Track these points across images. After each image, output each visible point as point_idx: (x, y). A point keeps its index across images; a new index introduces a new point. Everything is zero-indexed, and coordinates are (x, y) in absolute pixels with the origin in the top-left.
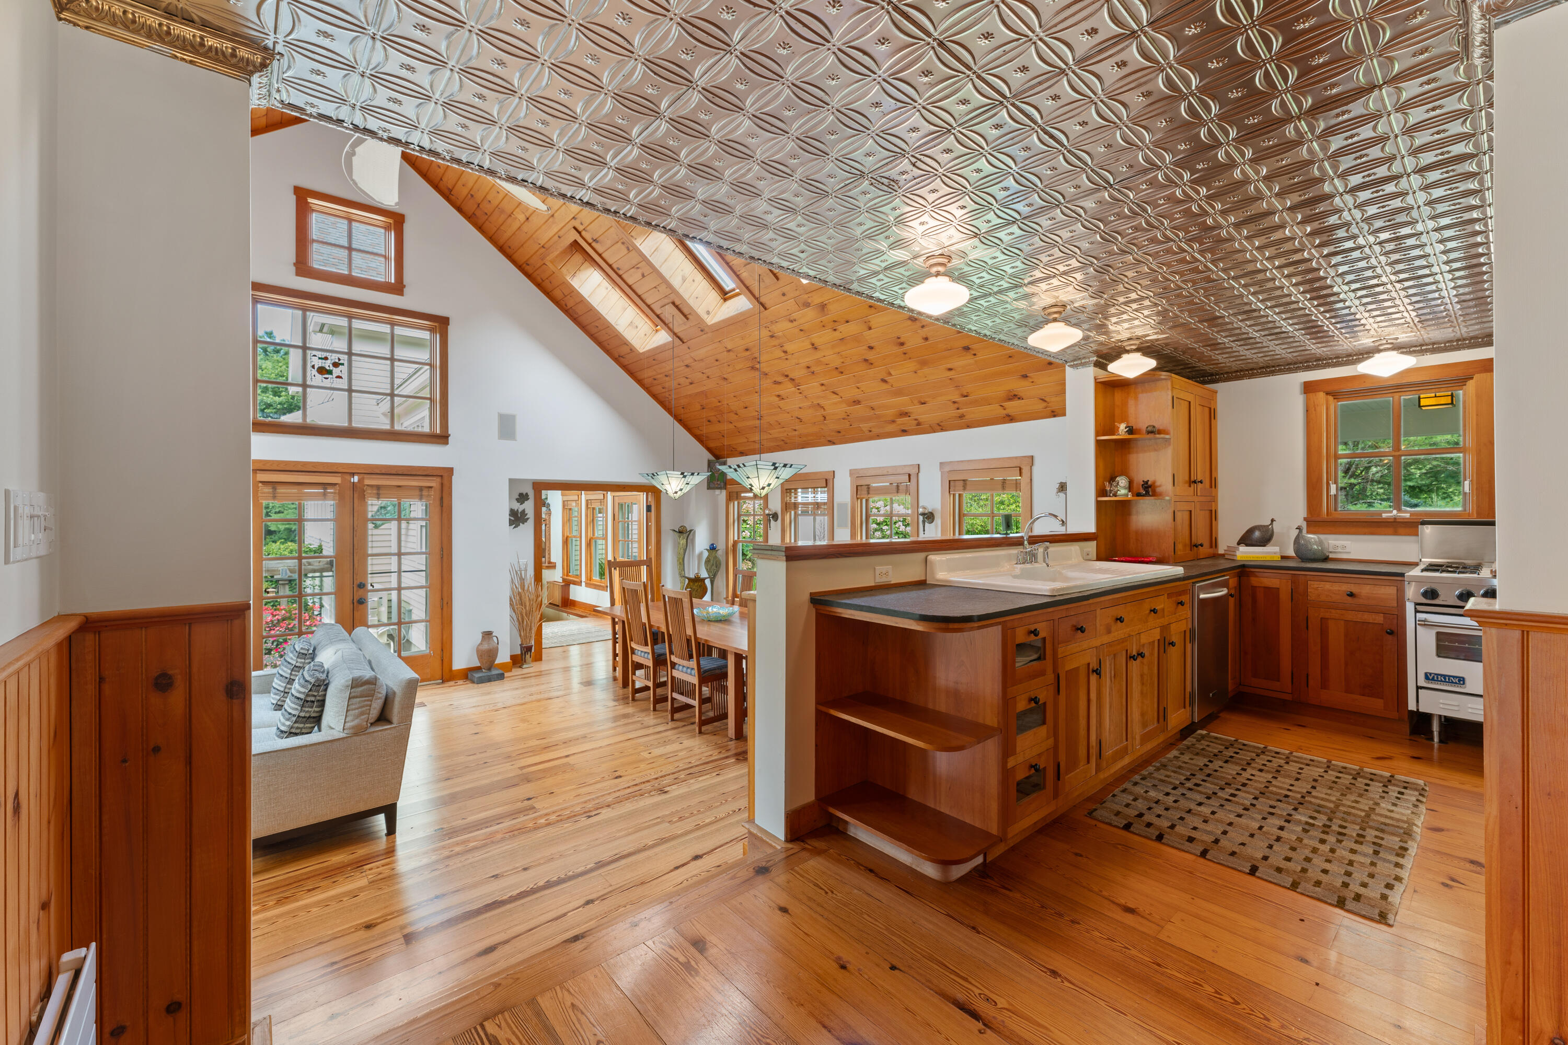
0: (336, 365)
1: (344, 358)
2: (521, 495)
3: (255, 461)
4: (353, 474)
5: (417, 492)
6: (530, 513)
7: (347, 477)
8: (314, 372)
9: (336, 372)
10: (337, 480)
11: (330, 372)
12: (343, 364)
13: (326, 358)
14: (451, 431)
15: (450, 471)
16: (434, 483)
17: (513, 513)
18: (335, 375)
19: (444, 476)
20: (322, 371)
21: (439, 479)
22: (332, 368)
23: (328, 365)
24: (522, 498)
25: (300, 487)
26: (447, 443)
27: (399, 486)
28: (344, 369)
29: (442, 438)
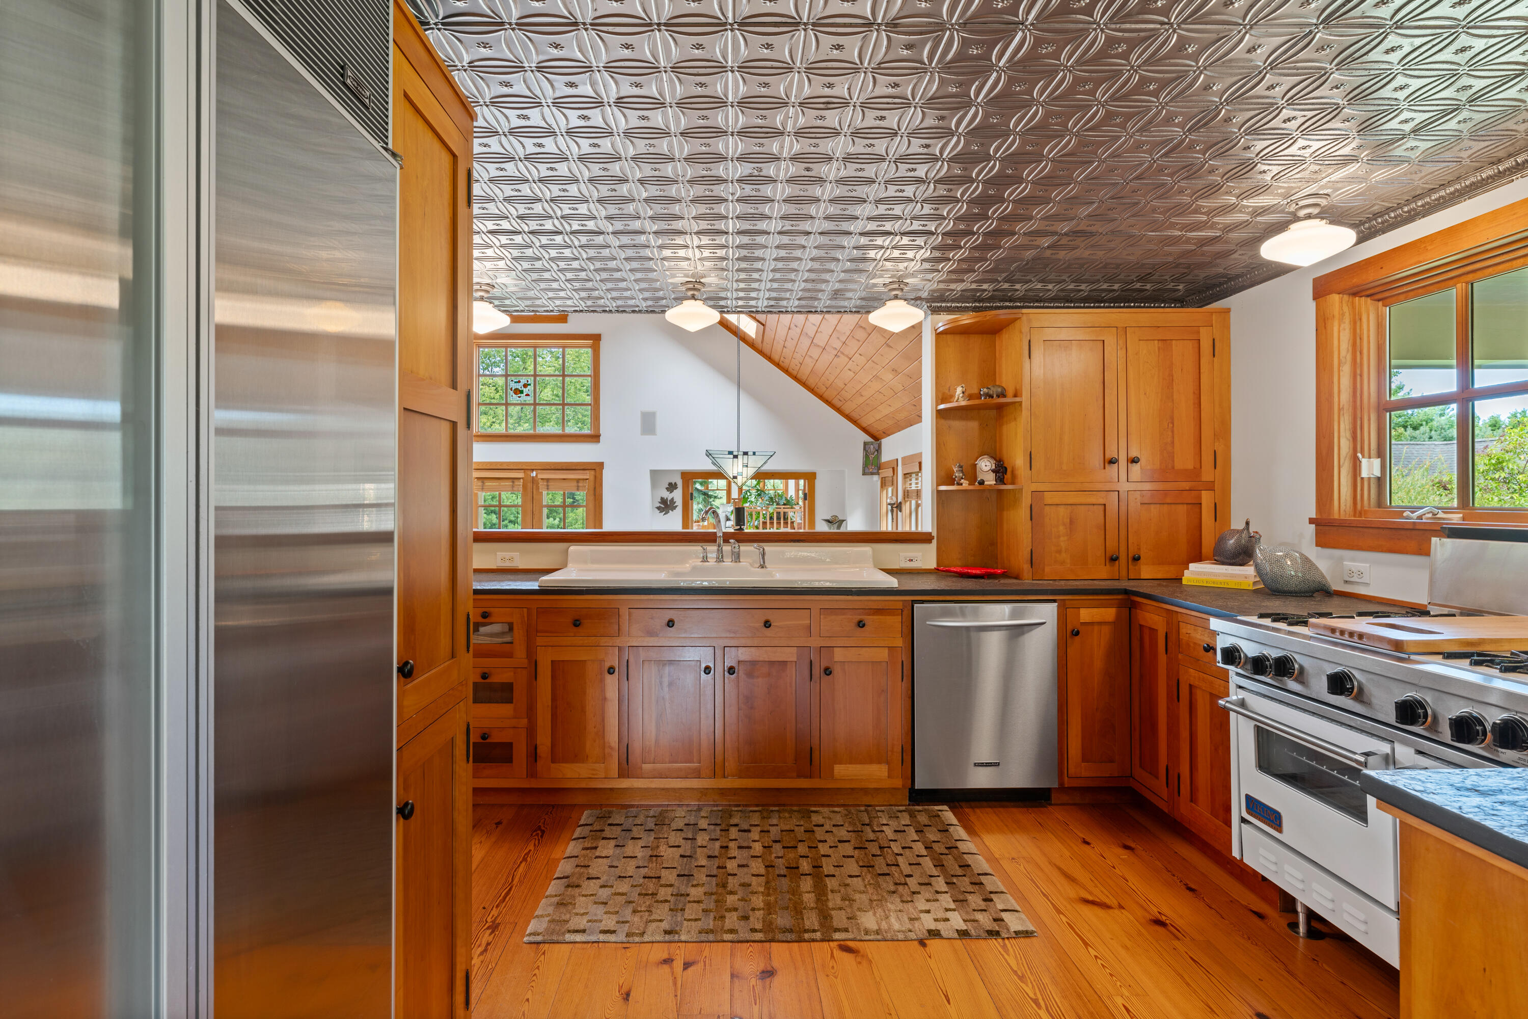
0: (525, 386)
1: (531, 380)
2: (670, 484)
3: (476, 463)
4: (533, 470)
5: (575, 484)
6: (679, 501)
7: (529, 472)
8: (512, 393)
9: (526, 391)
10: (520, 475)
11: (522, 392)
12: (530, 385)
13: (519, 382)
14: (602, 431)
15: (601, 465)
16: (588, 475)
17: (663, 501)
18: (525, 394)
19: (597, 468)
20: (518, 392)
21: (593, 472)
22: (523, 388)
23: (519, 386)
24: (672, 487)
25: (499, 481)
26: (599, 441)
27: (564, 479)
28: (531, 388)
29: (595, 438)
